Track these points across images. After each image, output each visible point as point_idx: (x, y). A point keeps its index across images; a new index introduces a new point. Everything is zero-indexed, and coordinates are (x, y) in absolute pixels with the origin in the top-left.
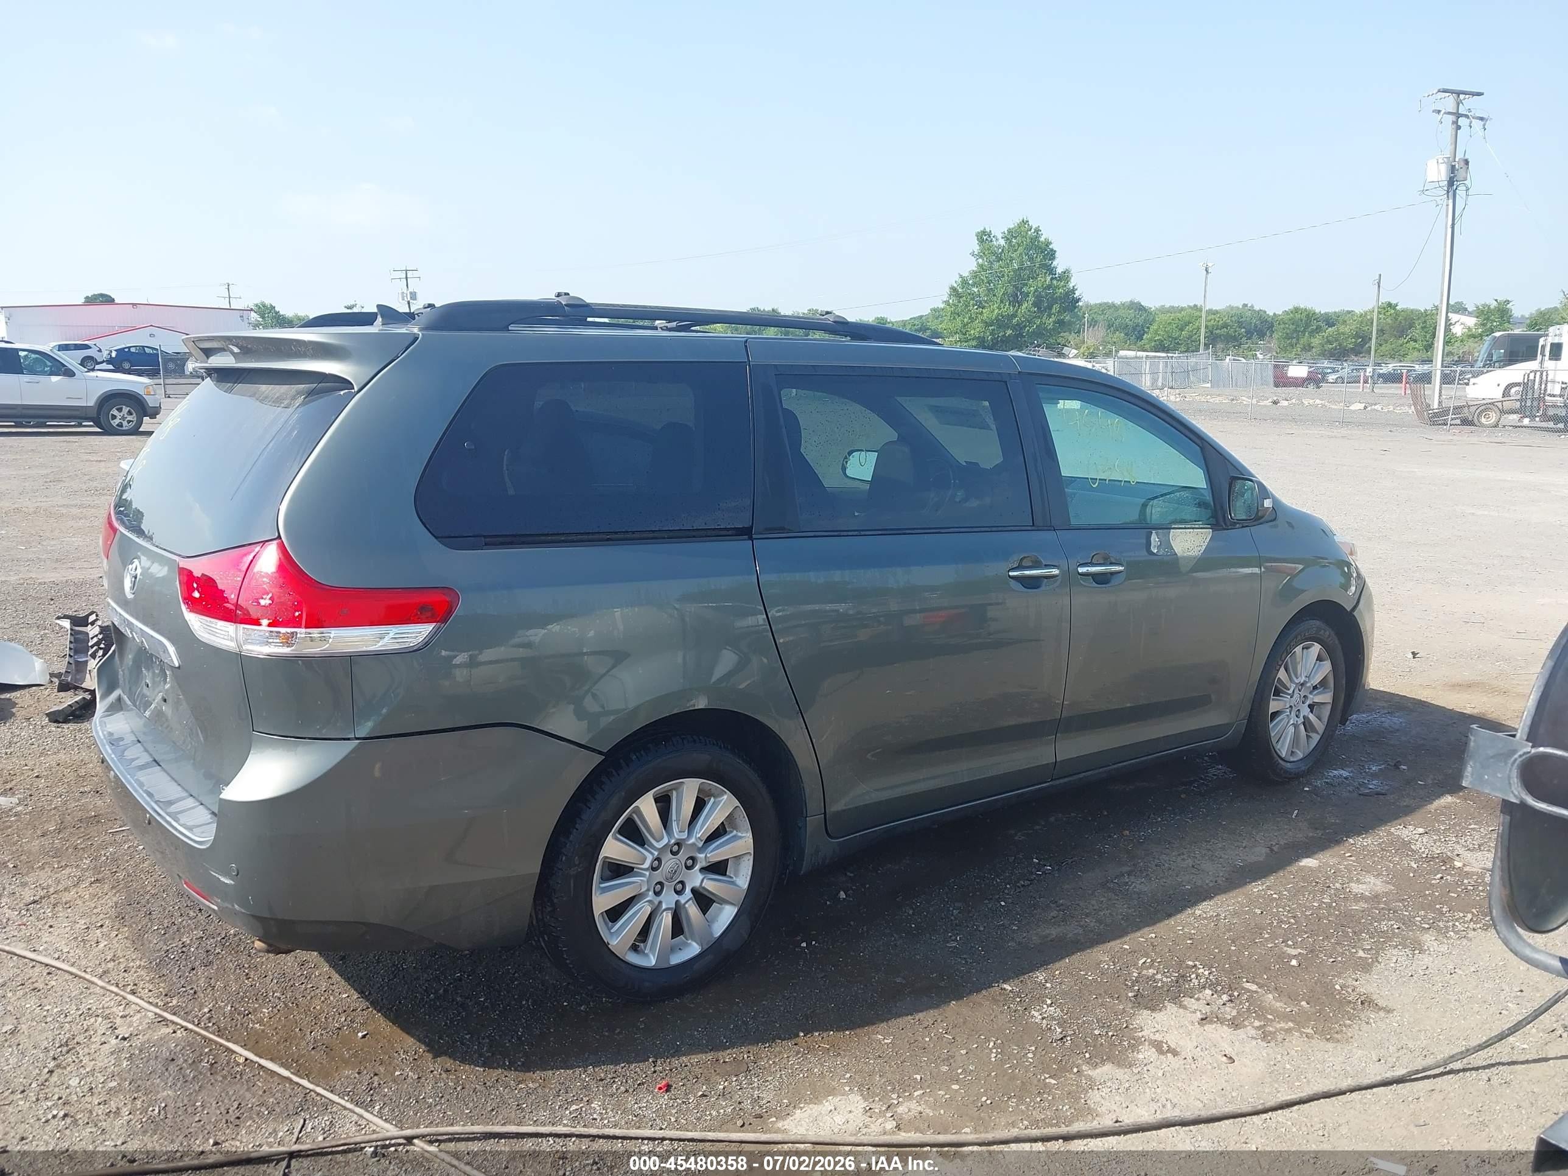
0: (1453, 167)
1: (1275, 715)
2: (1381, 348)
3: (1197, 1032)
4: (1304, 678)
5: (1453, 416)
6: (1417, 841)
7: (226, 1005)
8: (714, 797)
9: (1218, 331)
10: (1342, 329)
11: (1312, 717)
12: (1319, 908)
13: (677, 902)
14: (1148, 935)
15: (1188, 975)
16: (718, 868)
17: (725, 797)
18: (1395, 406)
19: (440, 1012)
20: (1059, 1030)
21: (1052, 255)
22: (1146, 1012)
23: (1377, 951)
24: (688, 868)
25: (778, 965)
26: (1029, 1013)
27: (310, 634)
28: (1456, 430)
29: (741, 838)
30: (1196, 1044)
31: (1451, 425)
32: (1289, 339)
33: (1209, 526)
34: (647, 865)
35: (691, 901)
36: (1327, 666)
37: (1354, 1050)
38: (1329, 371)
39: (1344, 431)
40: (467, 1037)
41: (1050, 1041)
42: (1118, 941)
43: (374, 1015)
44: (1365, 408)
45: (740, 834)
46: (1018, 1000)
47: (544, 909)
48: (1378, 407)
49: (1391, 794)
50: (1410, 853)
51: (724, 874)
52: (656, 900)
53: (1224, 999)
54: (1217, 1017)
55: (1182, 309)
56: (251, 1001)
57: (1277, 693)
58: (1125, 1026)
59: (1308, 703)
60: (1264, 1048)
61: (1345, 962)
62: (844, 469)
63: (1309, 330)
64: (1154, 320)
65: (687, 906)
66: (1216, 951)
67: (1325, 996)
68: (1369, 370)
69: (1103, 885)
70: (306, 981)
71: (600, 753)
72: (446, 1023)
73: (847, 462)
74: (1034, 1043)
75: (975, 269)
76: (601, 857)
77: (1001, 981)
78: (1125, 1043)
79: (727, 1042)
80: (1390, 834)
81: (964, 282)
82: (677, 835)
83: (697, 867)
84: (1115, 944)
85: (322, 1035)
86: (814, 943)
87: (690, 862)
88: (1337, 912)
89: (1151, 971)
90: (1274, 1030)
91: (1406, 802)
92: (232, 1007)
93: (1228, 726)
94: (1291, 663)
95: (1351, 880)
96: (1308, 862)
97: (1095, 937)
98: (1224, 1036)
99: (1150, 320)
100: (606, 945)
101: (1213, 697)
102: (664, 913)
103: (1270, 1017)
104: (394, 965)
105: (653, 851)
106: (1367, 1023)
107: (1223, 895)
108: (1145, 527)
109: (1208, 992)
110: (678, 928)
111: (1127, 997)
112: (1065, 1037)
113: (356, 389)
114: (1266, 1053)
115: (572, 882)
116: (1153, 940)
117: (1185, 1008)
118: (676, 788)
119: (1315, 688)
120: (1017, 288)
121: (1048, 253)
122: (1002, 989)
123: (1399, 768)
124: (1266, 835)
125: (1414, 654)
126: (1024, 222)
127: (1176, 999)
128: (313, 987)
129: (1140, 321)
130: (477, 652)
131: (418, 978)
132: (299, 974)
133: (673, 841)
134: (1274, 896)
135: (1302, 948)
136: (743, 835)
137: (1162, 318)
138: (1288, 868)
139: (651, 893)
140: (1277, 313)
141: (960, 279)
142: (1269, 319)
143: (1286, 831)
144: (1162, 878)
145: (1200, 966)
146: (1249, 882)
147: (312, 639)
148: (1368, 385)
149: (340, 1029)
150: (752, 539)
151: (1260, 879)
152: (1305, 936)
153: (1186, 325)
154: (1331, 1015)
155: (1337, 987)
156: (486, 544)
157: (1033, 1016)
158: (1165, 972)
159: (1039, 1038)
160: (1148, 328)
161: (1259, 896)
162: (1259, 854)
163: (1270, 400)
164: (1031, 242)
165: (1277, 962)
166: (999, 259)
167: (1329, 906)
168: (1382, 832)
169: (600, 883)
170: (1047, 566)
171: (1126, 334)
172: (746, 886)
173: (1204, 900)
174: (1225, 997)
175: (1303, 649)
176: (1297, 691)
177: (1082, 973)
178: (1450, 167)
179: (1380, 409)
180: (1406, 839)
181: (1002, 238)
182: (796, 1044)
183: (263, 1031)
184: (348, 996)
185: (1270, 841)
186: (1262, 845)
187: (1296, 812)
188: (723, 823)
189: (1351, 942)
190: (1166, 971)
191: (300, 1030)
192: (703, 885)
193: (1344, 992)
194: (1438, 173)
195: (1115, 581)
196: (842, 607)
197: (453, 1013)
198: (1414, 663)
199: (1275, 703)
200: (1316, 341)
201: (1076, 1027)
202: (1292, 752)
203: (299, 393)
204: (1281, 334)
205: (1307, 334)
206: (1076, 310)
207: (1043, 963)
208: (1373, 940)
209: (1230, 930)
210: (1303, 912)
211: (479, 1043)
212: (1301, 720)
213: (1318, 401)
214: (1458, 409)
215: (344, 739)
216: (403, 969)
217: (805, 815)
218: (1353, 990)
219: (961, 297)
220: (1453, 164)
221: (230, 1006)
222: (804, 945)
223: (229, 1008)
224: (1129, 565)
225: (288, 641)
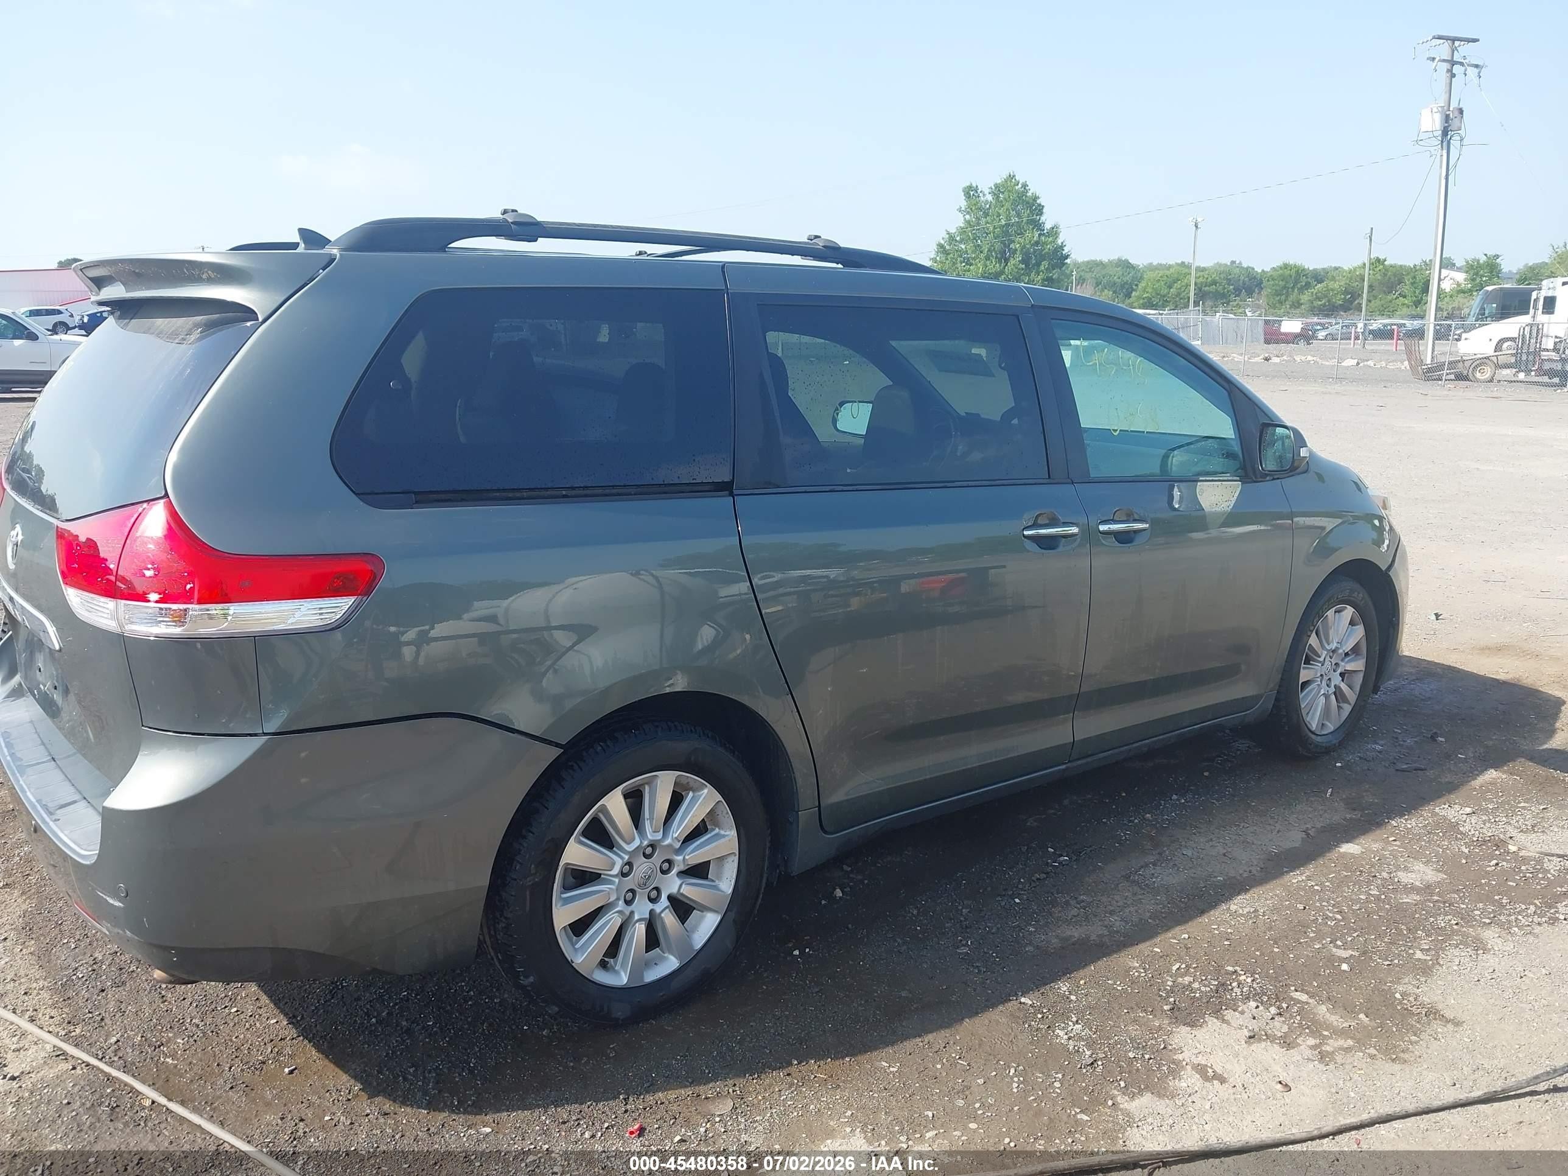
0: (1447, 116)
1: (1306, 684)
2: (1371, 304)
3: (1245, 1053)
4: (1335, 644)
5: (1448, 371)
6: (1465, 821)
7: (136, 1034)
8: (693, 791)
9: (1207, 288)
10: (1332, 285)
11: (1343, 686)
12: (1367, 901)
13: (652, 912)
14: (1180, 935)
15: (1228, 982)
16: (698, 871)
17: (706, 791)
18: (1388, 362)
19: (382, 1040)
20: (1088, 1053)
21: (1040, 210)
22: (1184, 1029)
23: (1437, 949)
24: (664, 872)
25: (767, 977)
26: (1053, 1032)
27: (208, 610)
28: (1451, 385)
29: (724, 836)
30: (1244, 1068)
31: (1446, 380)
32: (1277, 296)
33: (1238, 478)
34: (616, 870)
35: (667, 910)
36: (1360, 631)
37: (1425, 1073)
38: (1319, 327)
39: (1338, 387)
40: (411, 1070)
41: (1079, 1066)
42: (1148, 943)
43: (305, 1046)
44: (1358, 364)
45: (722, 832)
46: (1040, 1016)
47: (497, 925)
48: (1371, 363)
49: (1431, 769)
50: (1459, 836)
51: (706, 877)
52: (627, 910)
53: (1272, 1012)
54: (1266, 1035)
55: (1170, 266)
56: (165, 1029)
57: (1308, 661)
58: (1162, 1046)
59: (1339, 671)
60: (1323, 1072)
61: (1403, 965)
62: (834, 421)
63: (1299, 286)
64: (1142, 278)
65: (663, 915)
66: (1258, 953)
67: (1385, 1006)
68: (1360, 325)
69: (1127, 878)
70: (230, 1003)
71: (557, 745)
72: (388, 1054)
73: (838, 414)
74: (1061, 1068)
75: (962, 225)
76: (562, 864)
77: (1020, 993)
78: (1165, 1068)
79: (709, 1073)
80: (1435, 814)
81: (951, 238)
82: (651, 836)
83: (674, 871)
84: (1144, 947)
85: (242, 1070)
86: (807, 950)
87: (666, 866)
88: (1387, 906)
89: (1187, 979)
90: (1332, 1049)
91: (1448, 778)
92: (142, 1037)
93: (1256, 698)
94: (1323, 628)
95: (1398, 868)
96: (1348, 848)
97: (1122, 939)
98: (1277, 1058)
99: (1139, 278)
100: (569, 964)
101: (1243, 667)
102: (637, 924)
103: (1326, 1033)
104: (332, 983)
105: (622, 854)
106: (1435, 1039)
107: (1259, 888)
108: (1167, 480)
109: (1253, 1004)
110: (653, 940)
111: (1163, 1011)
112: (1095, 1061)
113: (260, 320)
114: (1326, 1078)
115: (528, 893)
116: (1186, 942)
117: (1228, 1023)
118: (649, 782)
119: (1347, 654)
120: (1005, 244)
121: (1036, 209)
122: (1021, 1003)
123: (1436, 740)
124: (1301, 817)
125: (1437, 616)
126: (1011, 177)
127: (1217, 1013)
128: (237, 1011)
129: (1128, 278)
130: (427, 627)
131: (358, 999)
132: (223, 995)
133: (646, 843)
134: (1316, 888)
135: (1353, 949)
136: (726, 833)
137: (1149, 275)
138: (1328, 855)
139: (621, 903)
140: (1265, 270)
141: (947, 236)
142: (1259, 277)
143: (1321, 812)
144: (1191, 868)
145: (1241, 972)
146: (1286, 872)
147: (211, 617)
148: (1359, 341)
149: (264, 1063)
150: (732, 495)
151: (1299, 868)
152: (1355, 935)
153: (1175, 283)
154: (1394, 1029)
155: (1398, 996)
156: (417, 502)
157: (1058, 1036)
158: (1202, 980)
159: (1067, 1063)
160: (1137, 285)
161: (1299, 888)
162: (1294, 839)
163: (1262, 357)
164: (1017, 196)
165: (1327, 966)
166: (986, 215)
167: (1378, 898)
168: (1425, 812)
169: (562, 893)
170: (1066, 524)
171: (1114, 292)
172: (730, 891)
173: (1239, 894)
174: (1273, 1010)
175: (1335, 612)
176: (1328, 658)
177: (1110, 982)
178: (1444, 117)
179: (1372, 365)
180: (1453, 821)
181: (990, 193)
182: (789, 1075)
183: (176, 1066)
184: (277, 1022)
185: (1306, 824)
186: (1297, 828)
187: (1330, 790)
188: (703, 819)
189: (1406, 942)
190: (1204, 978)
191: (218, 1065)
192: (682, 891)
193: (1405, 1002)
194: (1431, 122)
195: (1139, 540)
196: (833, 573)
197: (397, 1041)
198: (1437, 625)
199: (1306, 671)
200: (1305, 298)
201: (1107, 1049)
202: (1323, 724)
203: (197, 325)
204: (1270, 291)
205: (1296, 290)
206: (1064, 268)
207: (1064, 972)
208: (1430, 939)
209: (1270, 929)
210: (1349, 906)
211: (425, 1078)
212: (1332, 689)
213: (1310, 358)
214: (1452, 364)
215: (251, 735)
216: (343, 987)
217: (796, 810)
218: (1415, 1000)
219: (949, 254)
220: (1448, 113)
221: (140, 1035)
222: (796, 952)
223: (139, 1039)
224: (1154, 523)
225: (180, 619)
